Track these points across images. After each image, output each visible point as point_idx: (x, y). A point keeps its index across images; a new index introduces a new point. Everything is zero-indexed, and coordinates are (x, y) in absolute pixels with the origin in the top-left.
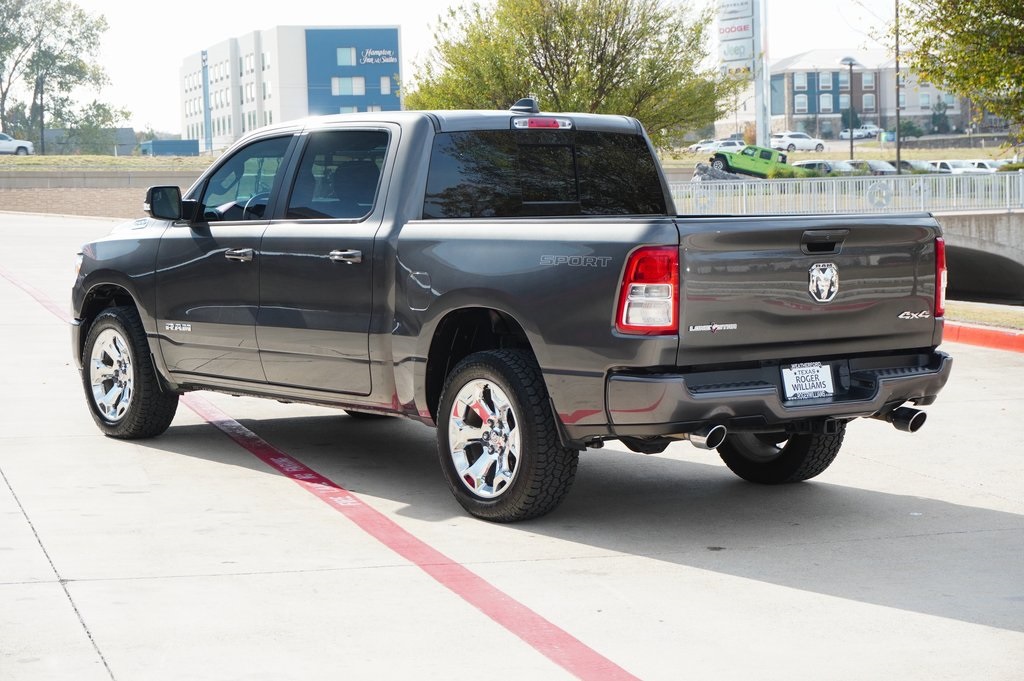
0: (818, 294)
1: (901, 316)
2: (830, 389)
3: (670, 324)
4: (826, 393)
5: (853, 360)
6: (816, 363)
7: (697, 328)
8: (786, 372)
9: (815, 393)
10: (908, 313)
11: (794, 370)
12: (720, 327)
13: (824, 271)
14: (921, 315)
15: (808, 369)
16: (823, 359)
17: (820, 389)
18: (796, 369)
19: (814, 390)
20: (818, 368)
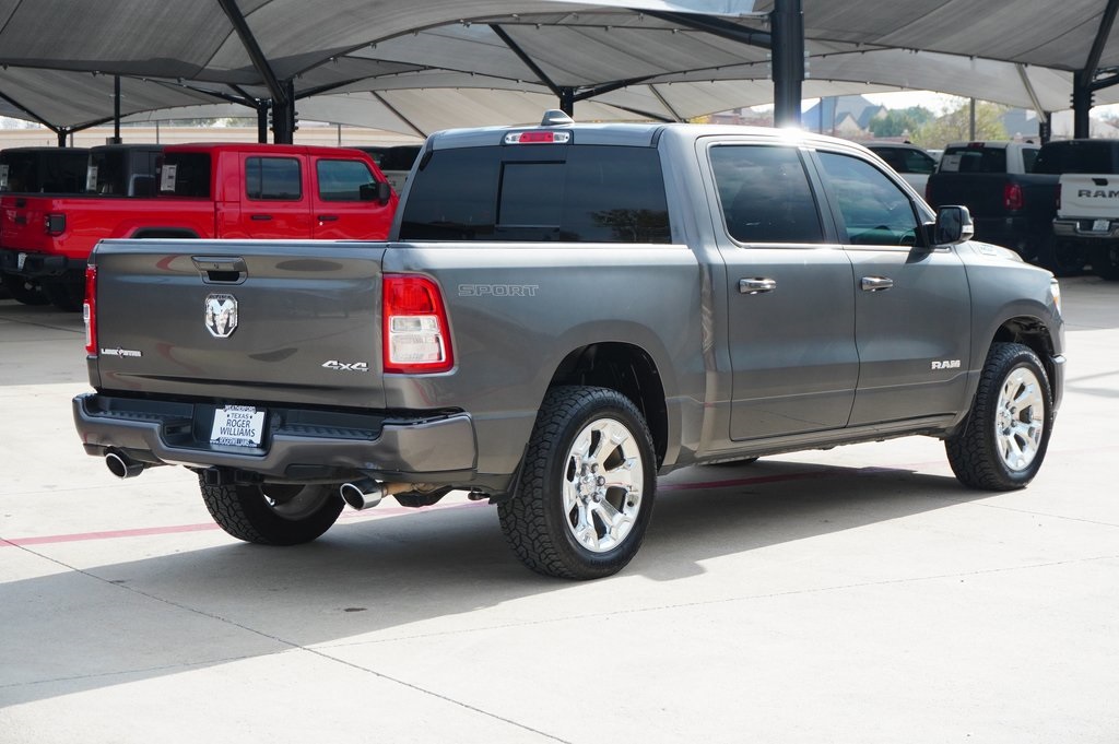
0: (215, 328)
1: (326, 365)
2: (257, 439)
4: (251, 442)
6: (251, 408)
7: (107, 351)
8: (219, 413)
9: (239, 441)
10: (335, 363)
11: (227, 412)
12: (126, 353)
13: (221, 303)
14: (354, 367)
15: (239, 412)
16: (258, 405)
17: (245, 437)
18: (230, 411)
19: (240, 437)
20: (252, 413)
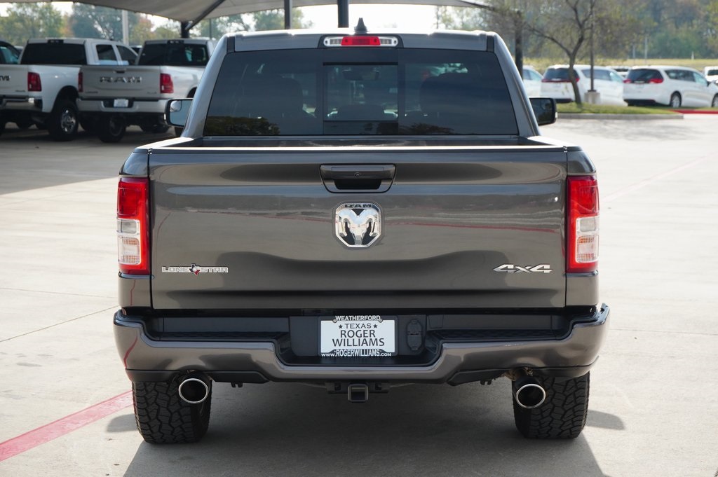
0: (349, 238)
1: (499, 269)
2: (390, 348)
3: (139, 262)
5: (431, 317)
6: (374, 317)
7: (172, 270)
8: (326, 324)
10: (511, 266)
11: (339, 323)
12: (203, 270)
13: (359, 212)
14: (535, 270)
15: (361, 323)
16: (385, 314)
18: (343, 322)
19: (365, 347)
20: (376, 322)
